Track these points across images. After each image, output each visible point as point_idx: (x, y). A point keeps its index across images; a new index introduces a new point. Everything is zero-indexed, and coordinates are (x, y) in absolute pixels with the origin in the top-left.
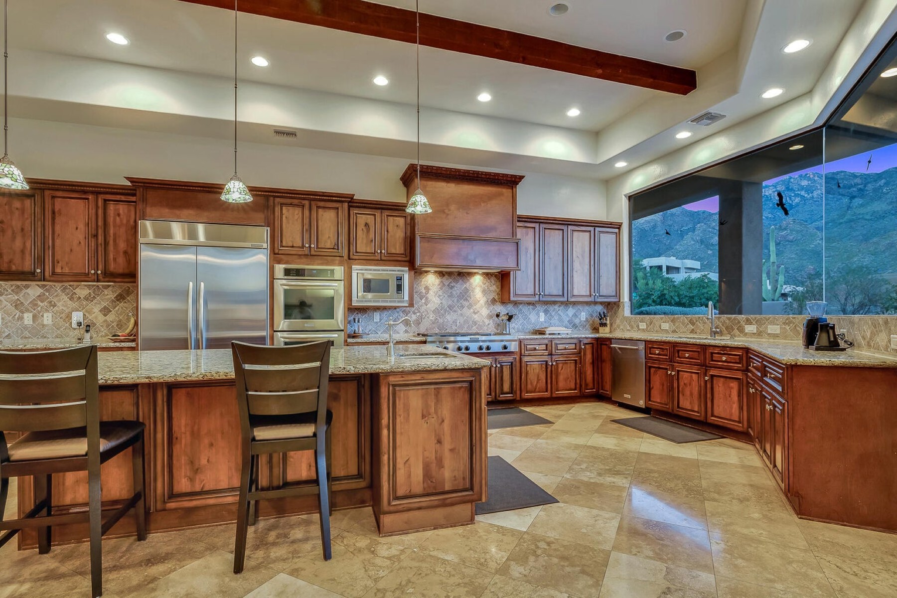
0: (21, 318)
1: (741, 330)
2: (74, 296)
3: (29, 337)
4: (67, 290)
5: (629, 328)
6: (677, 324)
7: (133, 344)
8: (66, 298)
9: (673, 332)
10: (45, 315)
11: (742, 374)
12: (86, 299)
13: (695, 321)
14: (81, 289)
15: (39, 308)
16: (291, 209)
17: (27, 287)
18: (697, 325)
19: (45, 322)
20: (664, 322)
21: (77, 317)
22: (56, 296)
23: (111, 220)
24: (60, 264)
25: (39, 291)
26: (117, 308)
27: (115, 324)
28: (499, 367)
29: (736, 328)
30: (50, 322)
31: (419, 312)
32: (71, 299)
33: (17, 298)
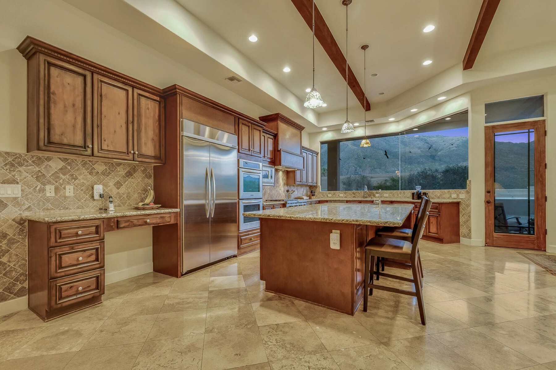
0: (43, 190)
2: (94, 171)
3: (52, 209)
4: (87, 165)
5: (322, 196)
6: (347, 194)
8: (86, 172)
10: (68, 187)
12: (103, 173)
14: (99, 165)
15: (61, 181)
17: (48, 159)
19: (67, 194)
20: (341, 194)
21: (99, 189)
22: (78, 170)
25: (61, 164)
26: (126, 183)
27: (125, 196)
30: (72, 194)
32: (91, 173)
33: (38, 169)
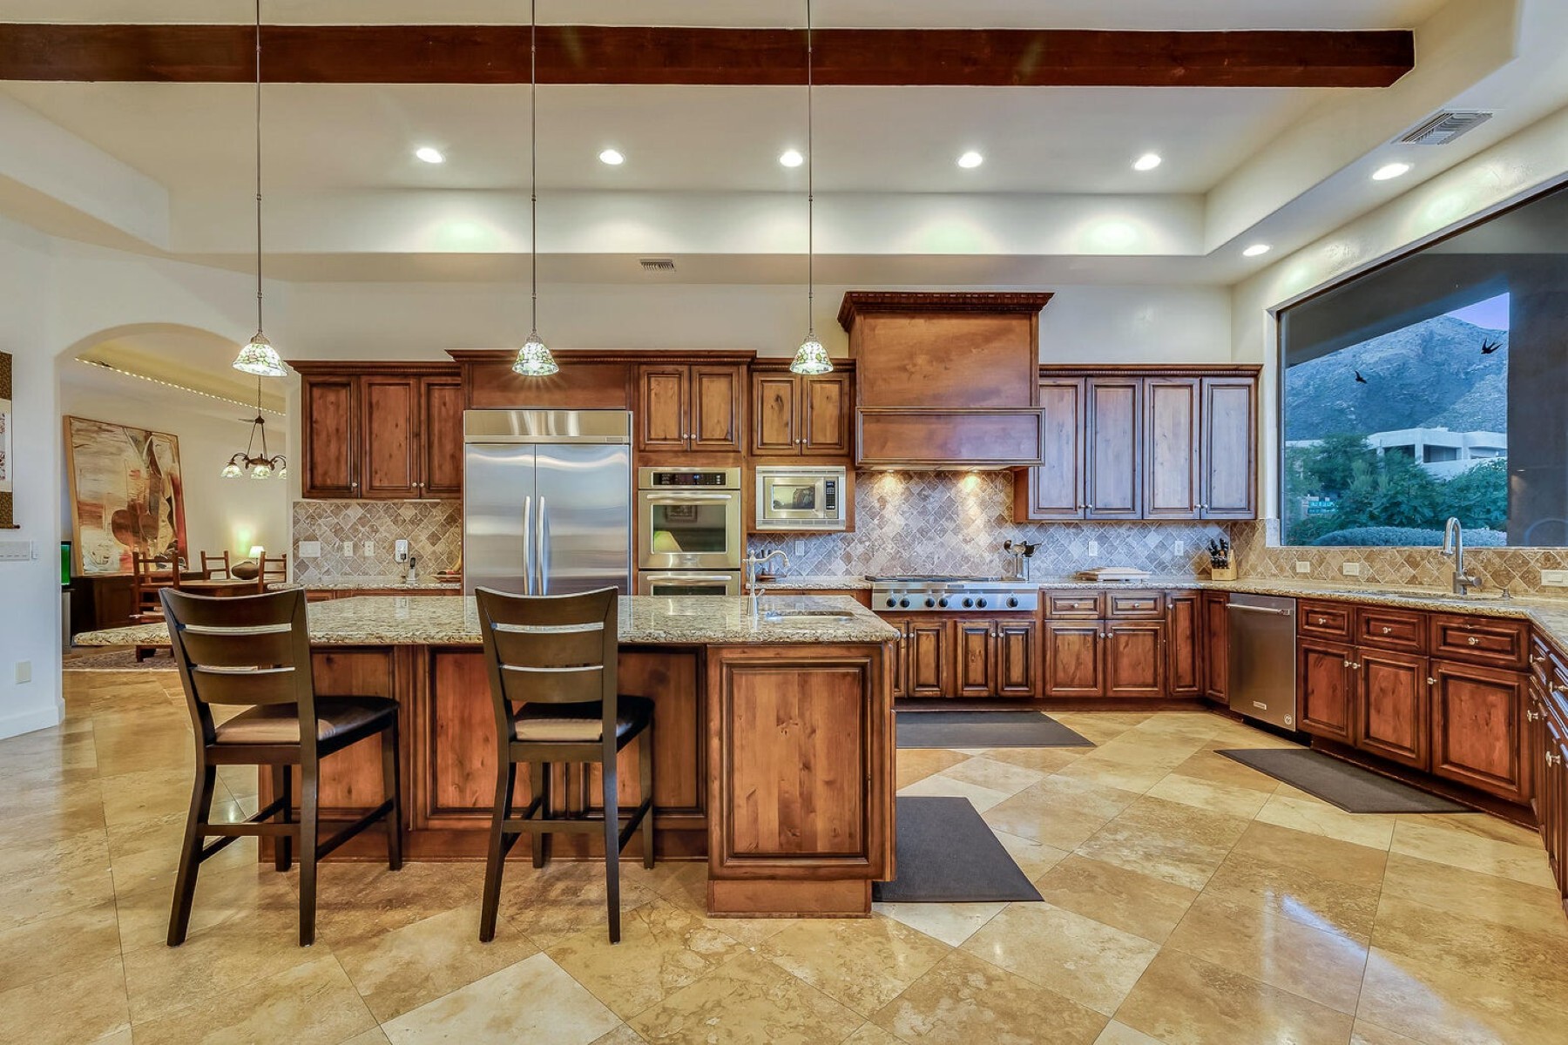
0: (341, 548)
1: (1531, 580)
2: (399, 518)
3: (350, 574)
4: (391, 511)
5: (1274, 571)
6: (1377, 566)
7: (456, 586)
8: (388, 521)
9: (1368, 580)
10: (367, 544)
11: (1519, 675)
12: (412, 522)
13: (1419, 559)
14: (406, 508)
15: (360, 535)
16: (662, 380)
17: (347, 506)
18: (1424, 566)
19: (366, 554)
20: (1348, 561)
21: (402, 547)
22: (379, 518)
23: (435, 411)
24: (378, 476)
25: (360, 512)
26: (447, 535)
27: (444, 557)
28: (1002, 638)
29: (1517, 574)
30: (372, 554)
31: (869, 540)
32: (395, 522)
33: (336, 521)
